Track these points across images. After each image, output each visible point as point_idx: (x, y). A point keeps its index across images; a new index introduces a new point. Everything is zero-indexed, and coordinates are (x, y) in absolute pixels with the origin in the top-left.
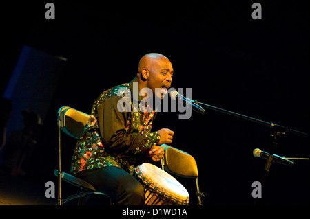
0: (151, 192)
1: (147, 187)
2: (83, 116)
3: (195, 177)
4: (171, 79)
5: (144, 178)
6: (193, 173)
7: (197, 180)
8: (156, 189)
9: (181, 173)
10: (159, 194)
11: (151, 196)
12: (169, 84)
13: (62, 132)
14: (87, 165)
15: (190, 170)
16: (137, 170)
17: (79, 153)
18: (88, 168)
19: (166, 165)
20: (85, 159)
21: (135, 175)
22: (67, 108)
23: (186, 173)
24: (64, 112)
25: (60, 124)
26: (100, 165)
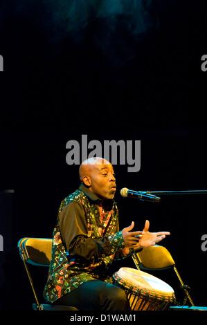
0: (136, 296)
1: (130, 291)
2: (44, 242)
3: (173, 266)
4: (114, 179)
5: (125, 284)
6: (169, 263)
7: (175, 268)
8: (140, 291)
9: (157, 267)
10: (143, 296)
11: (136, 300)
12: (114, 184)
13: (28, 264)
14: (63, 290)
15: (165, 260)
16: (115, 277)
17: (52, 281)
18: (66, 292)
19: (140, 264)
20: (60, 285)
21: (115, 283)
22: (26, 239)
23: (162, 265)
24: (23, 244)
25: (23, 257)
26: (76, 285)
